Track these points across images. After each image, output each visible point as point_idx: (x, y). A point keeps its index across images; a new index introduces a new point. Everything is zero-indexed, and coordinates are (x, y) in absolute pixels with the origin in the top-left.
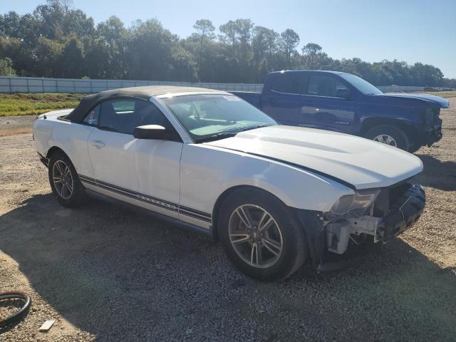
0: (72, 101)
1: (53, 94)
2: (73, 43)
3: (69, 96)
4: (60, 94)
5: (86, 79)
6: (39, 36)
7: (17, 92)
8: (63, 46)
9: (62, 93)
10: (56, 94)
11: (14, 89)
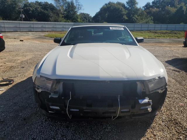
0: (172, 34)
1: (164, 31)
2: (181, 7)
3: (171, 32)
4: (167, 31)
5: (182, 24)
6: (168, 6)
7: (150, 30)
8: (176, 9)
9: (168, 30)
10: (166, 31)
11: (149, 29)
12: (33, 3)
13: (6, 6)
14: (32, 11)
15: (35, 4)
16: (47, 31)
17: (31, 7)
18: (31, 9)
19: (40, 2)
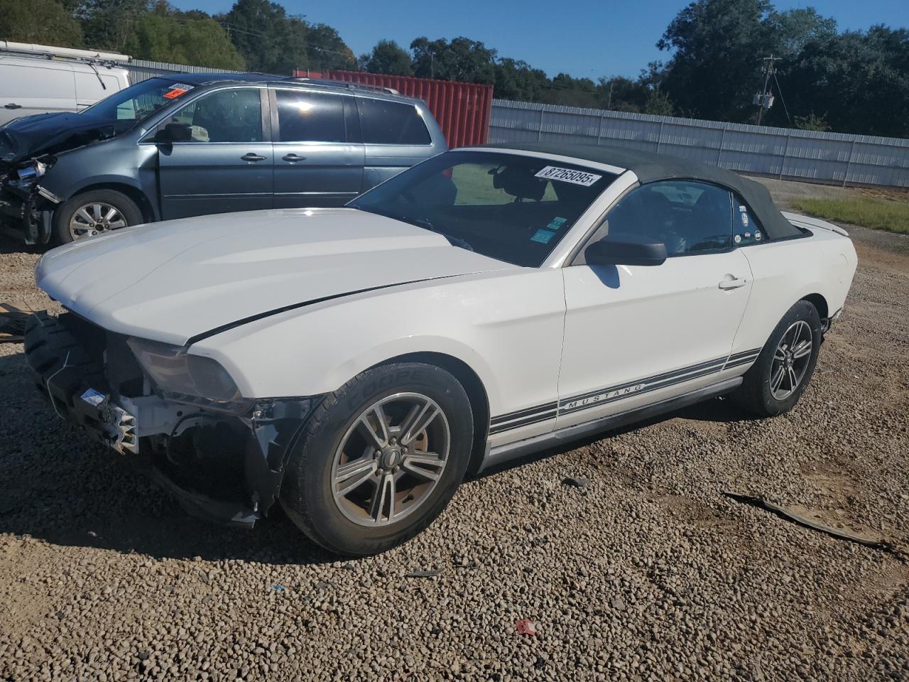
12: (854, 36)
13: (722, 54)
14: (832, 77)
15: (866, 40)
16: (851, 185)
17: (834, 56)
18: (831, 67)
19: (895, 33)
